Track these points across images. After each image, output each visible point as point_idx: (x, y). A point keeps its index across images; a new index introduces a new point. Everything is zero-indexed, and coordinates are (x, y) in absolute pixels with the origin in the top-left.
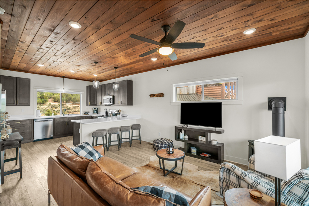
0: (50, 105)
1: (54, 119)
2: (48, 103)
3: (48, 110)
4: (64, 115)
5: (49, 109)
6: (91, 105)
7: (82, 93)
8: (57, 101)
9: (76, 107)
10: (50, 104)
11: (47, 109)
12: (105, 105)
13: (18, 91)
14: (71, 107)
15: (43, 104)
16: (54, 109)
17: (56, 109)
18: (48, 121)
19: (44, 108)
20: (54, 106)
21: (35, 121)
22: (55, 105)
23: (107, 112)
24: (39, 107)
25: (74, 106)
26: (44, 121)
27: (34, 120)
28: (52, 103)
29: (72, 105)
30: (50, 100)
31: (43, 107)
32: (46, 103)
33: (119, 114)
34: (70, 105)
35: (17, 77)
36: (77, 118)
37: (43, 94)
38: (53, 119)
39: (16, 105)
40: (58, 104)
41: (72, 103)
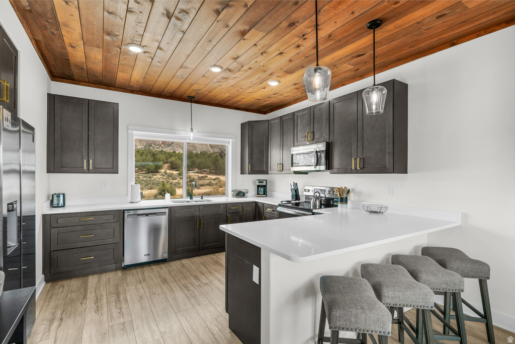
0: (166, 174)
1: (171, 209)
2: (163, 171)
3: (162, 182)
4: (191, 198)
5: (165, 180)
6: (253, 172)
7: (231, 140)
8: (175, 168)
9: (202, 177)
10: (165, 172)
11: (162, 180)
12: (296, 173)
13: (91, 134)
14: (196, 178)
15: (157, 172)
16: (171, 181)
17: (174, 181)
18: (156, 213)
19: (158, 179)
20: (171, 176)
21: (126, 215)
22: (172, 173)
23: (296, 191)
24: (151, 178)
25: (201, 175)
26: (147, 215)
27: (124, 211)
28: (168, 171)
29: (197, 174)
30: (166, 165)
31: (156, 176)
32: (160, 171)
33: (346, 201)
34: (194, 174)
35: (89, 100)
36: (222, 206)
37: (156, 156)
38: (167, 210)
39: (88, 173)
40: (176, 172)
41: (196, 170)
